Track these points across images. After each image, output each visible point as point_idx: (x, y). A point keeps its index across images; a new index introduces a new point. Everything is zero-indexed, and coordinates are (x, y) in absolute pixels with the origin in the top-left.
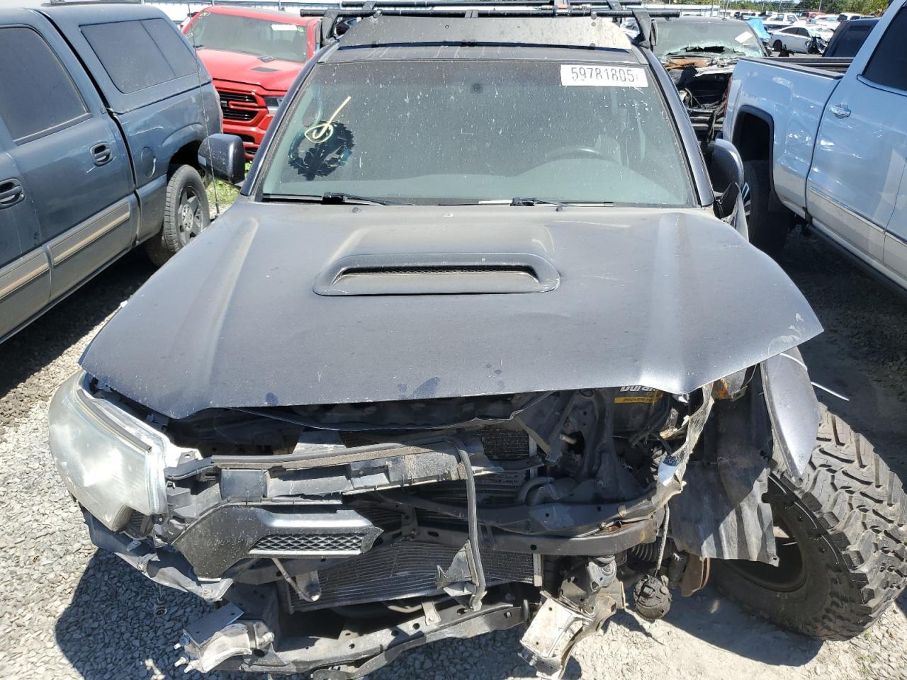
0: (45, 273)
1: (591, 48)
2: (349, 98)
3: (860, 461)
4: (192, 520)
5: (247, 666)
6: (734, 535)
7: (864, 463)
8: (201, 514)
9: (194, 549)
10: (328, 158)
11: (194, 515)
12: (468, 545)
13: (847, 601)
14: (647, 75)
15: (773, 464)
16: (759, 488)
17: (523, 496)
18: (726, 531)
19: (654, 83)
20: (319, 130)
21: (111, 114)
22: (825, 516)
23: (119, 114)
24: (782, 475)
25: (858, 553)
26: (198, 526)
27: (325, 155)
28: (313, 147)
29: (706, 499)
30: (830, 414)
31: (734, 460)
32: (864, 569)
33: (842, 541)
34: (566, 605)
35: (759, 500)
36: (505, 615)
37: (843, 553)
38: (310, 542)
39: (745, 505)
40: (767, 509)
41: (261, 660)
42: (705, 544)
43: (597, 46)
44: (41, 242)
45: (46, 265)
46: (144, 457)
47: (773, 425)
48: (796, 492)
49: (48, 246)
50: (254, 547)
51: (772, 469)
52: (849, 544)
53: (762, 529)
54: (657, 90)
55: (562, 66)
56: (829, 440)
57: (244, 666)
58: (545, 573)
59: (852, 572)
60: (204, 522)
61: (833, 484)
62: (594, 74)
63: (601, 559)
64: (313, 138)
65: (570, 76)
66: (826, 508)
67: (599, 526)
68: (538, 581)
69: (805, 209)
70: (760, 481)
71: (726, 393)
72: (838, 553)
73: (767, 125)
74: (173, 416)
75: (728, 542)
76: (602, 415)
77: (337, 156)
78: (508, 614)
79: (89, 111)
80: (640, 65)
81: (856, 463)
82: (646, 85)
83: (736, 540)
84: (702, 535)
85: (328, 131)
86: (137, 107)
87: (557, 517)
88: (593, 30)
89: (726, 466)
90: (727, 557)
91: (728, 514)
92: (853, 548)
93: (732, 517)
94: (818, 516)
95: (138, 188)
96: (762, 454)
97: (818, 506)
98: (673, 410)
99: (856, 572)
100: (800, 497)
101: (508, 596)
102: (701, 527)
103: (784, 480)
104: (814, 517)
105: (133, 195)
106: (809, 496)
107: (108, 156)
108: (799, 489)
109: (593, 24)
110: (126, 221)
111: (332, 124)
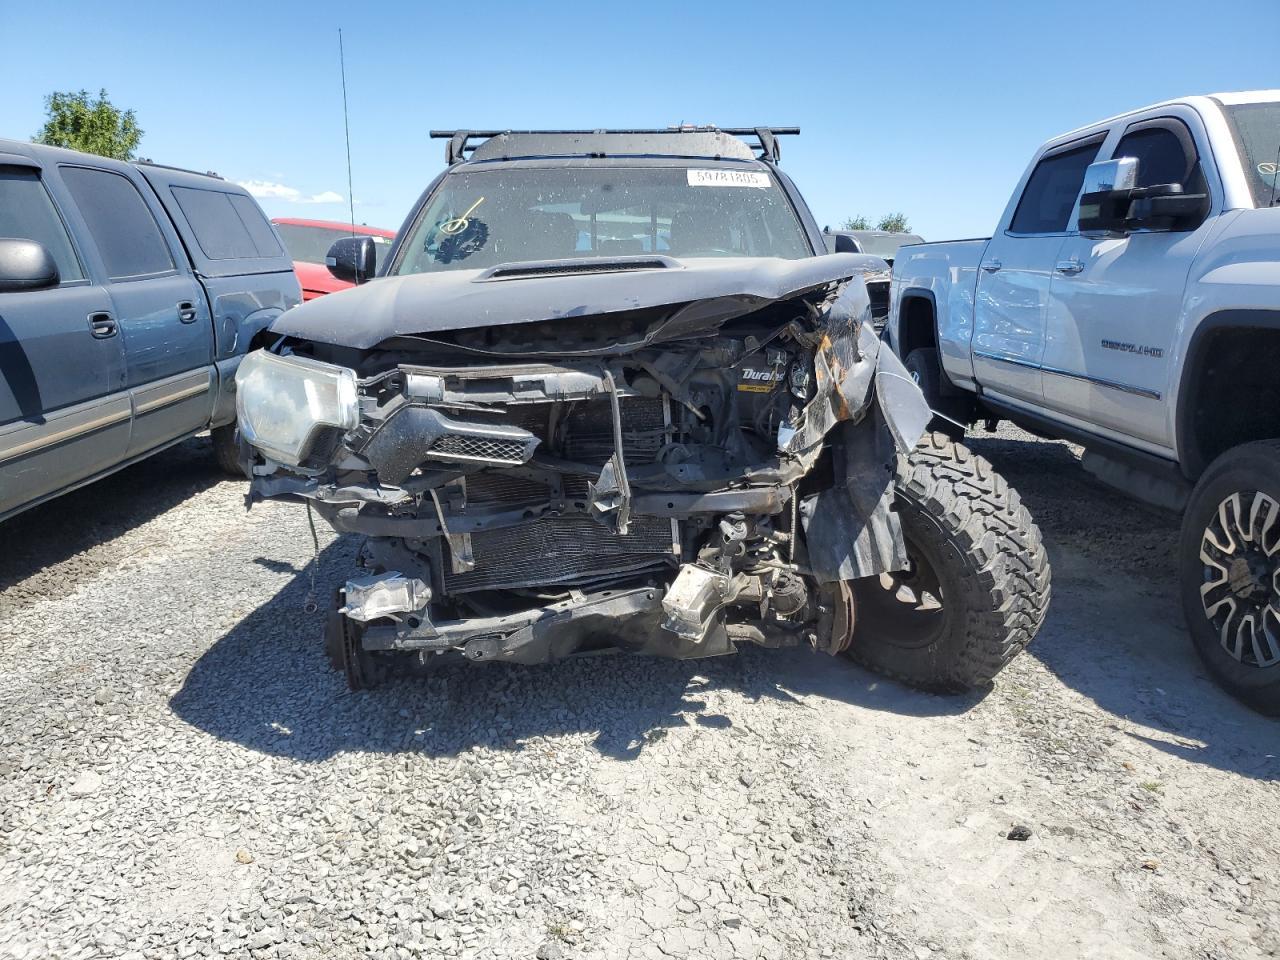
0: (126, 421)
1: (717, 158)
2: (482, 199)
3: (979, 475)
4: (380, 421)
5: (400, 641)
6: (868, 550)
7: (983, 476)
8: (387, 416)
9: (379, 452)
10: (464, 246)
11: (381, 418)
12: (614, 456)
13: (981, 611)
14: (770, 179)
15: (898, 478)
16: (886, 500)
17: (659, 457)
18: (860, 547)
19: (777, 184)
20: (454, 224)
21: (196, 276)
22: (948, 518)
23: (204, 277)
24: (908, 488)
25: (981, 550)
26: (385, 429)
27: (461, 244)
28: (449, 237)
29: (840, 522)
30: (952, 445)
31: (861, 475)
32: (989, 567)
33: (965, 539)
34: (703, 567)
35: (887, 510)
36: (648, 597)
37: (968, 553)
38: (479, 447)
39: (874, 518)
40: (895, 517)
41: (415, 633)
42: (842, 567)
43: (722, 156)
44: (125, 385)
45: (128, 412)
46: (336, 379)
47: (897, 441)
48: (921, 501)
49: (133, 391)
50: (432, 449)
51: (897, 483)
52: (972, 542)
53: (893, 538)
54: (779, 189)
55: (689, 172)
56: (950, 458)
57: (398, 641)
58: (683, 541)
59: (979, 572)
60: (390, 423)
61: (954, 491)
62: (719, 176)
63: (732, 516)
64: (447, 229)
65: (695, 178)
66: (948, 511)
67: (728, 485)
68: (677, 549)
69: (974, 379)
70: (887, 494)
71: (847, 411)
72: (965, 554)
73: (929, 301)
74: (361, 347)
75: (863, 559)
76: (728, 396)
77: (473, 244)
78: (651, 596)
79: (176, 267)
80: (764, 171)
81: (976, 476)
82: (769, 185)
83: (869, 555)
84: (838, 555)
85: (463, 224)
86: (222, 275)
87: (690, 474)
88: (718, 143)
89: (854, 482)
90: (864, 574)
91: (860, 531)
92: (976, 546)
93: (865, 532)
94: (942, 520)
95: (219, 360)
96: (887, 467)
97: (940, 509)
98: (793, 407)
99: (983, 571)
100: (924, 504)
101: (650, 582)
102: (837, 549)
103: (910, 493)
104: (938, 521)
105: (213, 366)
106: (933, 502)
107: (193, 315)
108: (923, 496)
109: (717, 139)
110: (205, 392)
111: (467, 219)
